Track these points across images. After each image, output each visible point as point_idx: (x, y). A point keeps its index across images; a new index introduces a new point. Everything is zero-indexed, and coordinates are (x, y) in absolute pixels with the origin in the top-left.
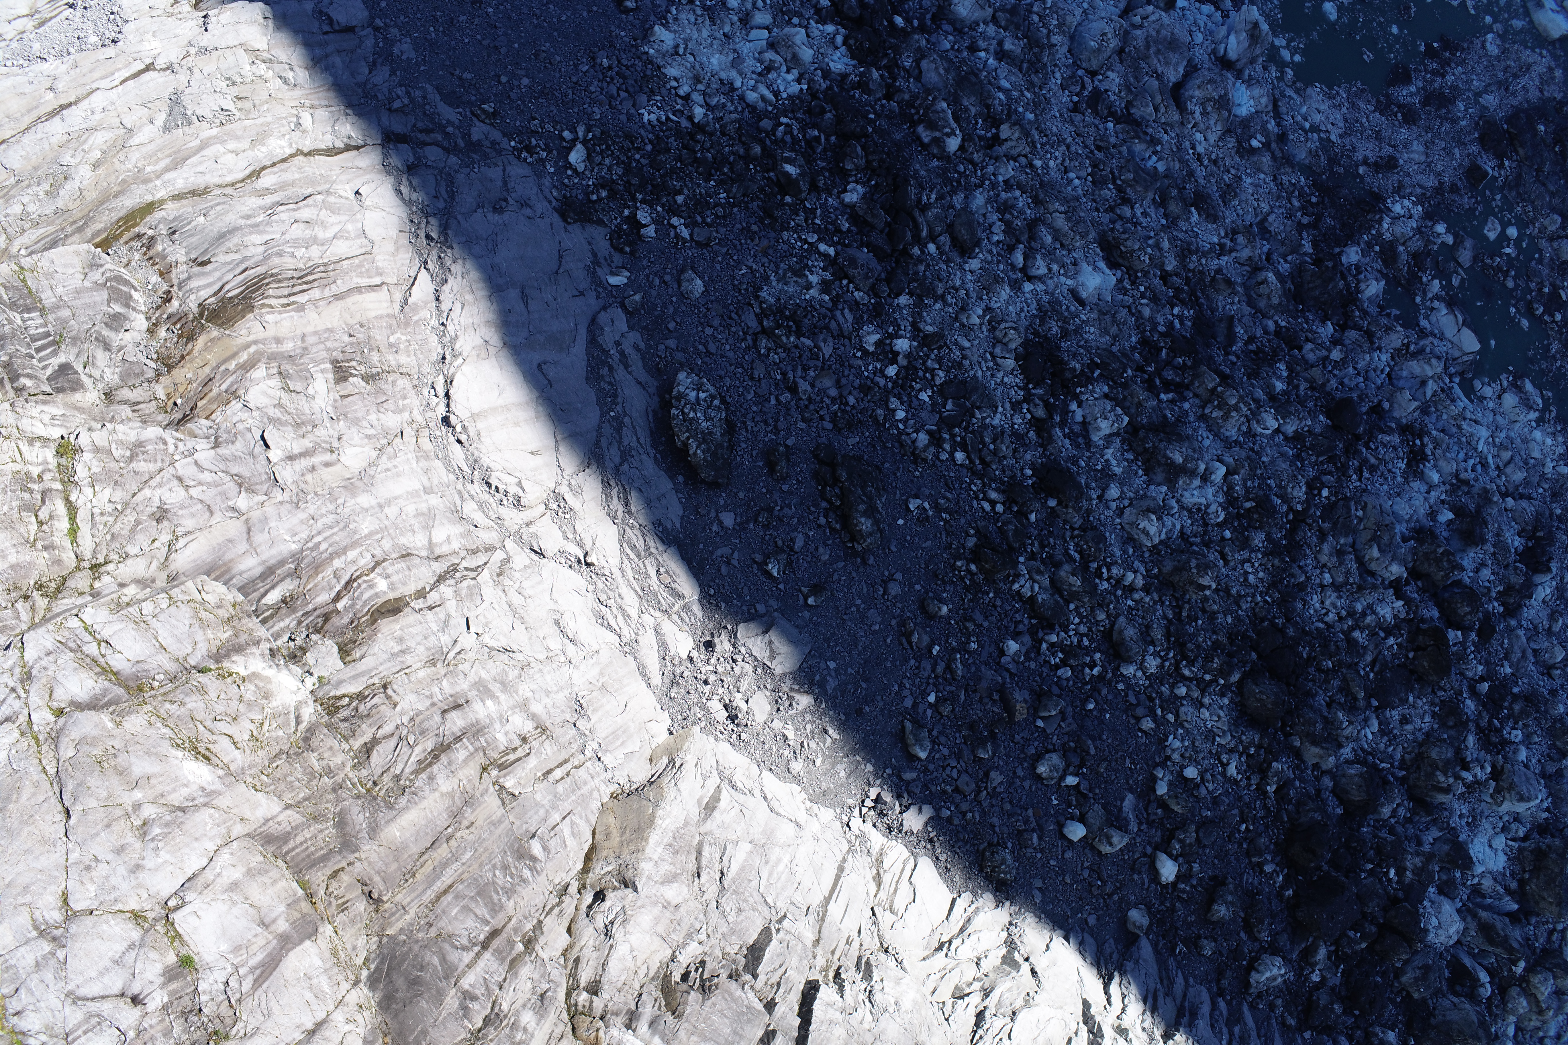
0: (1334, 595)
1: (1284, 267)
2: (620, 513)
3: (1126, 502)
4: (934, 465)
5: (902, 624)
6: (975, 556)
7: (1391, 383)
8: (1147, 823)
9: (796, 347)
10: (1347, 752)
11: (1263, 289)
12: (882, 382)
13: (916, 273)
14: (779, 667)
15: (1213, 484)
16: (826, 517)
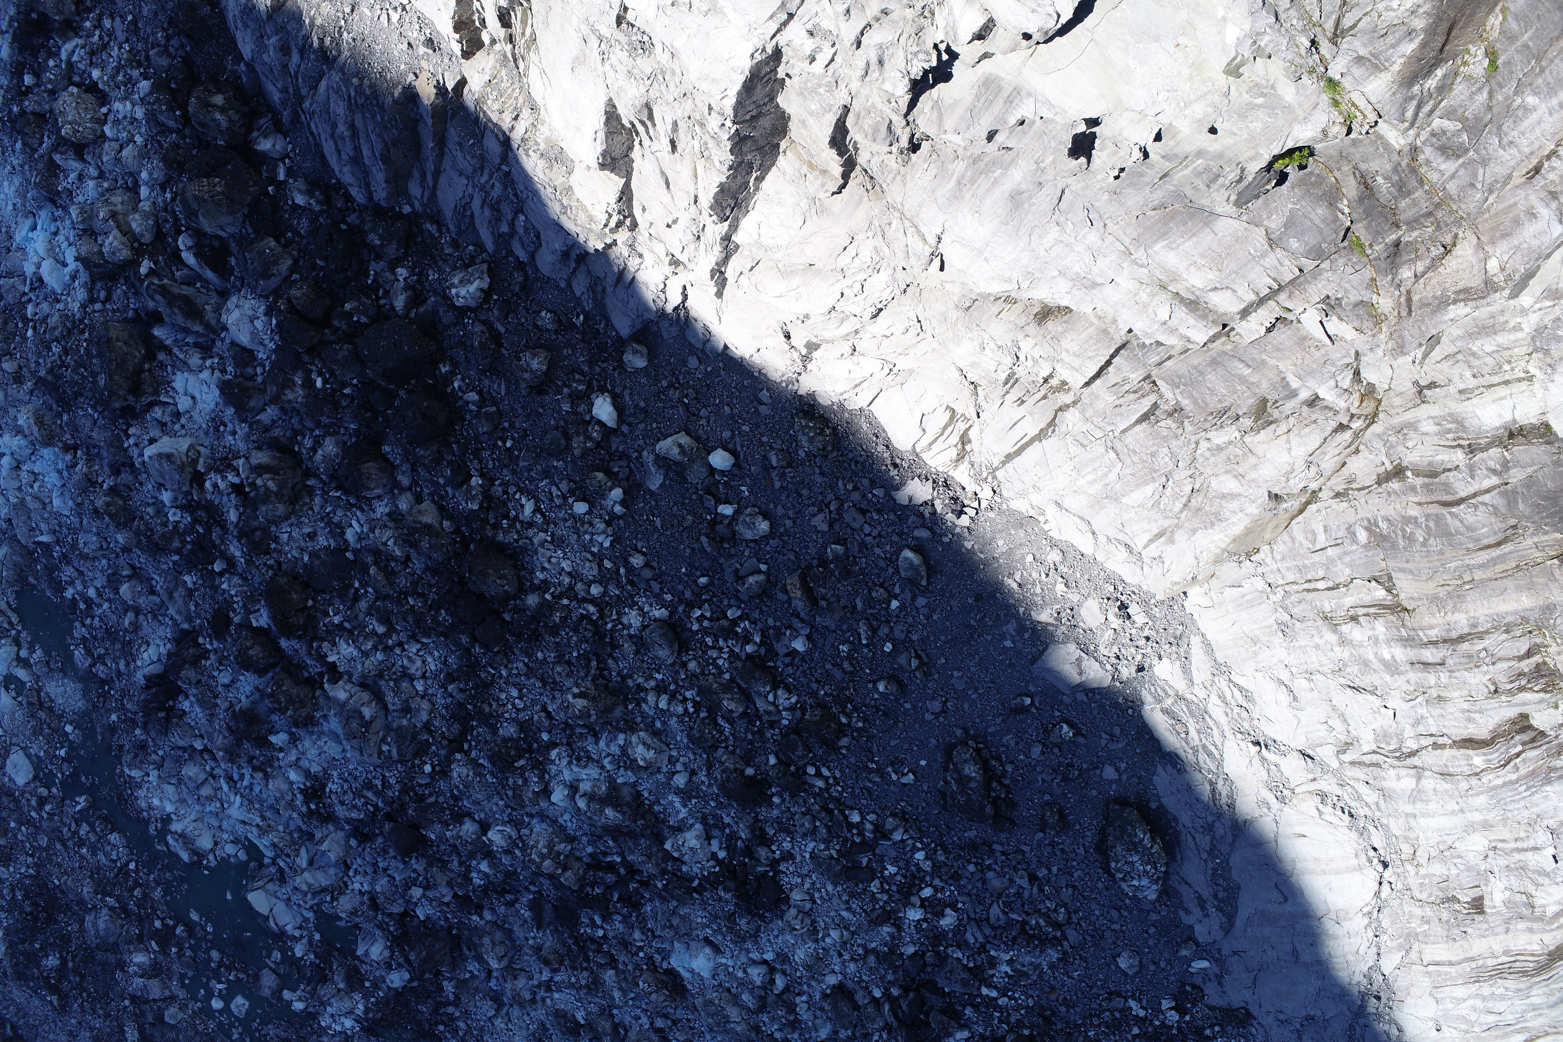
0: (412, 671)
1: (473, 966)
2: (1220, 783)
3: (665, 769)
4: (883, 810)
5: (927, 674)
6: (842, 730)
7: (345, 862)
8: (629, 459)
9: (1028, 914)
10: (381, 509)
11: (500, 950)
12: (937, 882)
13: (895, 972)
14: (1071, 650)
15: (564, 783)
16: (1006, 771)
